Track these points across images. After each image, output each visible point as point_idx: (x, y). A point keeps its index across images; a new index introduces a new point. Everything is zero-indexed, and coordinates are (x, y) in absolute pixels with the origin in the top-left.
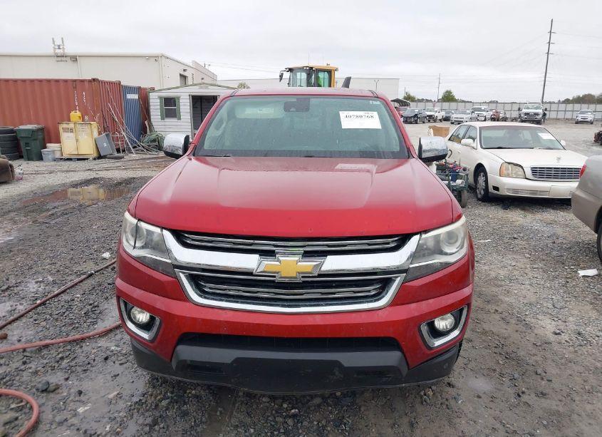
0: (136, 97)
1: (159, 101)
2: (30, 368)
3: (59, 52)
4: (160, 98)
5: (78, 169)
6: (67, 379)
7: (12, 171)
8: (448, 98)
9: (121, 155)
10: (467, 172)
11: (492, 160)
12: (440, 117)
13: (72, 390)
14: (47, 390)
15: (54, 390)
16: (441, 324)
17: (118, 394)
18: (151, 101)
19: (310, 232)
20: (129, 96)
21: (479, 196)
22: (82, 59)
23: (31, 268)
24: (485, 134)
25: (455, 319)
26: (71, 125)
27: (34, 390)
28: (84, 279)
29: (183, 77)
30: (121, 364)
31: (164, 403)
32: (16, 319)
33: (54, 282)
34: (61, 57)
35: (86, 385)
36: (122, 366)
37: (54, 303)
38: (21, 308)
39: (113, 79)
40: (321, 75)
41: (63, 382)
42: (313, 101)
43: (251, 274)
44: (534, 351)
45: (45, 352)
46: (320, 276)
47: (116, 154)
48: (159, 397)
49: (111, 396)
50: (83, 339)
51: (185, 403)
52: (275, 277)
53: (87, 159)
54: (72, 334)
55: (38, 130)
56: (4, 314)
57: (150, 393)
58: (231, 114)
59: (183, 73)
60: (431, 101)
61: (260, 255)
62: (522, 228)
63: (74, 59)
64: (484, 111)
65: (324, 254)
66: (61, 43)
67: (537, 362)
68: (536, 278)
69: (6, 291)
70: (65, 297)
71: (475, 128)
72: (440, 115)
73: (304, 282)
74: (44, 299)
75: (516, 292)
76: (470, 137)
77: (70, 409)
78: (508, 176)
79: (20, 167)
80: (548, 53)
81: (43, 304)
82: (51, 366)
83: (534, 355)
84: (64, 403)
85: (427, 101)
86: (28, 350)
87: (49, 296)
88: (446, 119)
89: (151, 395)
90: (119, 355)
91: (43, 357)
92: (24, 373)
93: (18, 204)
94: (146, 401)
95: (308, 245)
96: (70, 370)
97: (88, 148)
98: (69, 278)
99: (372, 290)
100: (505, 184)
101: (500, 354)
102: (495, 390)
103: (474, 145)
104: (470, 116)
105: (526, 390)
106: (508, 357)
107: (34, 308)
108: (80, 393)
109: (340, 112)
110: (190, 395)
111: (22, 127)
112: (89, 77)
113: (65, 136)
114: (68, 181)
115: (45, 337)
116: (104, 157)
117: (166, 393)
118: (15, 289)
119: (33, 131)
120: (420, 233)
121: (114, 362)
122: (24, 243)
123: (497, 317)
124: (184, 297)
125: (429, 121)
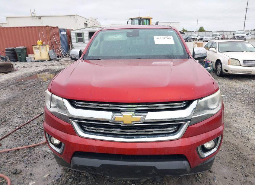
0: (65, 33)
1: (75, 35)
2: (10, 161)
3: (33, 15)
4: (76, 33)
5: (41, 65)
6: (26, 167)
7: (13, 67)
8: (201, 30)
9: (59, 58)
10: (213, 63)
11: (224, 58)
12: (198, 39)
13: (28, 173)
14: (16, 173)
15: (20, 173)
16: (208, 145)
17: (49, 175)
18: (72, 35)
19: (138, 100)
20: (63, 33)
21: (218, 74)
22: (43, 18)
23: (16, 111)
24: (220, 45)
25: (215, 143)
26: (38, 46)
27: (10, 173)
28: (39, 116)
29: (86, 24)
30: (51, 159)
31: (70, 180)
32: (7, 136)
33: (26, 118)
34: (34, 17)
35: (35, 170)
36: (52, 160)
37: (24, 128)
38: (10, 131)
39: (55, 26)
40: (145, 21)
41: (24, 168)
42: (141, 31)
43: (108, 122)
44: (251, 153)
45: (17, 153)
46: (144, 123)
47: (57, 58)
48: (68, 177)
49: (45, 176)
50: (35, 146)
51: (80, 181)
52: (120, 123)
53: (45, 61)
54: (31, 143)
55: (24, 49)
56: (1, 134)
57: (63, 175)
58: (102, 39)
59: (86, 22)
60: (194, 32)
61: (113, 112)
62: (239, 89)
63: (40, 18)
64: (218, 35)
65: (146, 111)
66: (34, 11)
67: (253, 158)
68: (249, 114)
69: (4, 122)
70: (29, 125)
71: (216, 43)
72: (198, 38)
73: (136, 126)
74: (20, 126)
75: (239, 121)
76: (213, 47)
77: (25, 183)
78: (232, 65)
79: (16, 65)
80: (247, 9)
81: (19, 128)
82: (19, 160)
83: (251, 155)
84: (23, 180)
85: (192, 32)
86: (10, 152)
87: (23, 124)
88: (201, 39)
89: (64, 176)
90: (51, 154)
91: (16, 155)
92: (7, 163)
93: (15, 81)
94: (62, 179)
95: (138, 107)
96: (28, 162)
97: (45, 56)
98: (32, 116)
99: (172, 130)
100: (230, 69)
101: (234, 154)
102: (233, 174)
103: (215, 51)
104: (211, 38)
105: (249, 175)
106: (238, 156)
107: (15, 131)
108: (31, 174)
109: (154, 36)
110: (83, 176)
111: (17, 48)
112: (45, 25)
113: (35, 51)
114: (36, 70)
115: (19, 145)
116: (52, 60)
117: (71, 175)
118: (8, 121)
119: (22, 49)
120: (197, 99)
121: (48, 158)
122: (15, 99)
123: (231, 134)
124: (75, 133)
125: (193, 40)
